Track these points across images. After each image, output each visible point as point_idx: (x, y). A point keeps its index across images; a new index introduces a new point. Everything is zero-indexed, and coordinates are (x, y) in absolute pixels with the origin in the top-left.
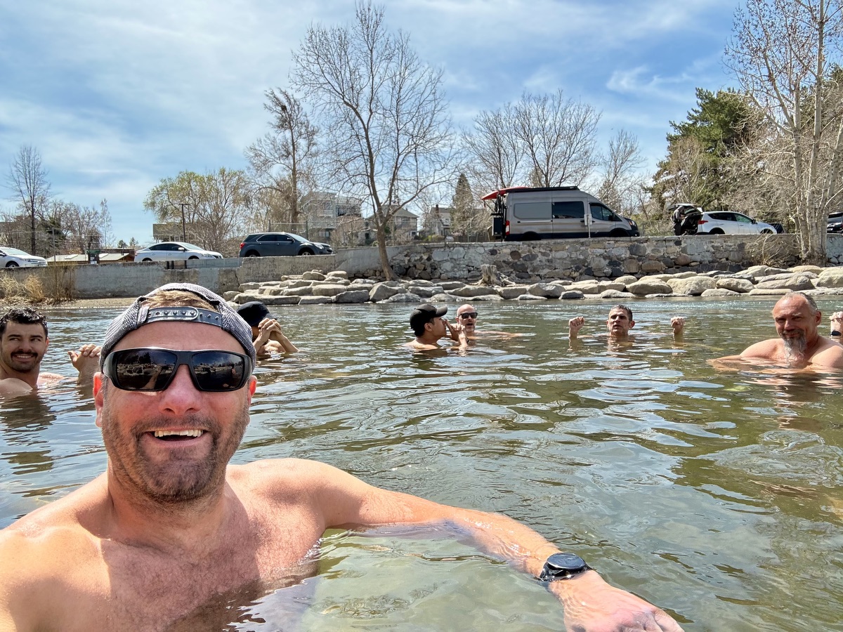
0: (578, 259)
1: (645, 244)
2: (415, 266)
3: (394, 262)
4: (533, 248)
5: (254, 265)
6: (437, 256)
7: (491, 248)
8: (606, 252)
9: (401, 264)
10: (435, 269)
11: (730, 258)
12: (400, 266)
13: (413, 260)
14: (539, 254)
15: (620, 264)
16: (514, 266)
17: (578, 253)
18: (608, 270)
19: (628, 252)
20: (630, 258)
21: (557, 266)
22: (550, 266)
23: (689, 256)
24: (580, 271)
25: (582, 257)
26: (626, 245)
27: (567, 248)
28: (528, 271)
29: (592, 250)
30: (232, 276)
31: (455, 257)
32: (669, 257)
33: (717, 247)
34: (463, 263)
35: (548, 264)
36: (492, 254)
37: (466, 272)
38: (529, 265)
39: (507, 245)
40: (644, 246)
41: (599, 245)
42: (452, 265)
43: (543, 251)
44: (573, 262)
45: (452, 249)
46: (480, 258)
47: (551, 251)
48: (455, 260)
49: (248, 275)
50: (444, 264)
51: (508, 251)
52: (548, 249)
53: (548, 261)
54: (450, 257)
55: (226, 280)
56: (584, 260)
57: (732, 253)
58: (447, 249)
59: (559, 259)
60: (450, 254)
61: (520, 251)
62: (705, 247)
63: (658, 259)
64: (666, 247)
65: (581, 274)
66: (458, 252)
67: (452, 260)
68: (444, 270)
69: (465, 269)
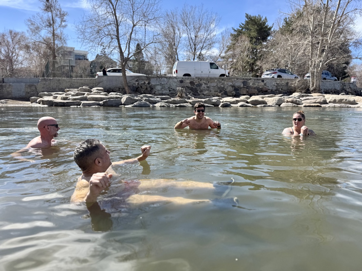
0: (221, 87)
1: (250, 81)
2: (141, 87)
3: (130, 84)
4: (201, 80)
5: (47, 82)
6: (153, 82)
7: (180, 79)
8: (233, 84)
9: (134, 85)
10: (152, 89)
11: (283, 89)
12: (133, 86)
13: (140, 83)
14: (203, 84)
15: (239, 90)
16: (191, 89)
17: (221, 84)
18: (234, 93)
19: (242, 84)
20: (243, 87)
21: (212, 90)
22: (208, 90)
23: (267, 87)
24: (222, 93)
25: (222, 86)
26: (241, 81)
27: (216, 81)
28: (198, 92)
29: (227, 83)
30: (33, 88)
31: (163, 83)
32: (259, 87)
33: (278, 83)
34: (167, 87)
35: (207, 89)
36: (181, 83)
37: (168, 91)
38: (199, 89)
39: (188, 78)
40: (249, 82)
41: (230, 81)
42: (161, 87)
43: (205, 82)
44: (219, 88)
45: (161, 79)
46: (175, 84)
47: (209, 82)
48: (162, 84)
49: (43, 88)
50: (157, 86)
51: (189, 81)
52: (208, 81)
53: (208, 87)
54: (160, 83)
55: (29, 90)
56: (224, 88)
57: (284, 86)
58: (158, 79)
59: (212, 86)
60: (160, 81)
61: (194, 82)
62: (273, 83)
63: (255, 88)
64: (258, 83)
65: (222, 94)
66: (164, 81)
67: (161, 85)
68: (157, 90)
69: (167, 90)
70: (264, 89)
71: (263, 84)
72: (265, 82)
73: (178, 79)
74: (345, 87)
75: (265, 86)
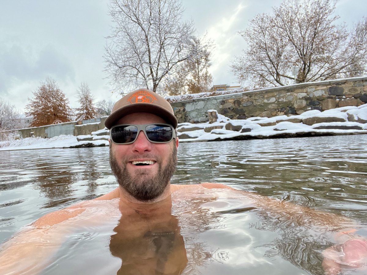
0: (284, 102)
1: (344, 86)
4: (250, 97)
6: (188, 108)
7: (221, 100)
8: (307, 95)
10: (187, 117)
14: (254, 102)
16: (236, 111)
19: (327, 93)
20: (329, 98)
22: (261, 109)
25: (287, 101)
26: (325, 87)
27: (276, 95)
29: (296, 94)
31: (199, 108)
34: (203, 111)
39: (232, 97)
41: (302, 90)
42: (197, 113)
43: (257, 98)
45: (197, 103)
46: (214, 107)
50: (192, 113)
51: (232, 101)
56: (289, 103)
60: (196, 106)
61: (240, 100)
63: (354, 97)
66: (201, 104)
67: (197, 110)
68: (192, 117)
69: (204, 116)
73: (218, 99)
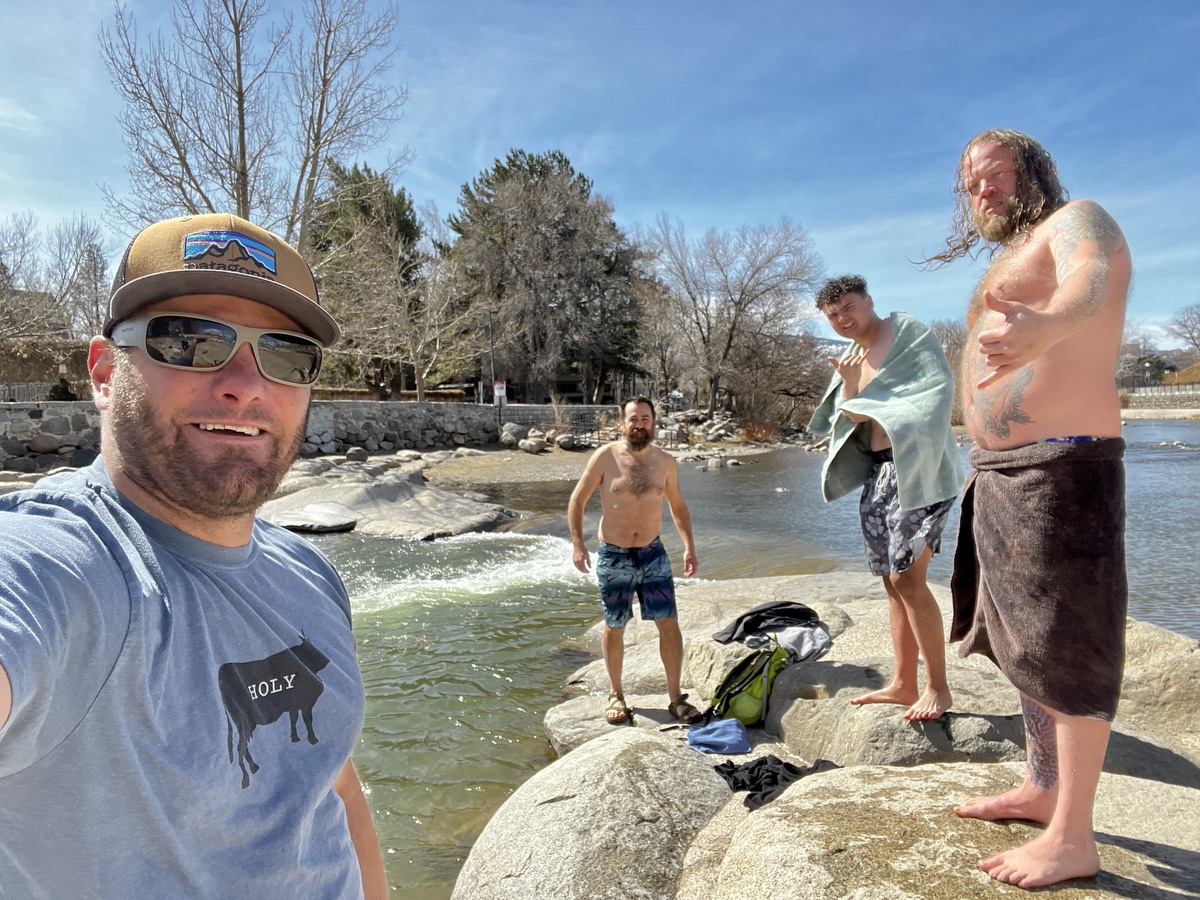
32: (14, 438)
64: (11, 421)
70: (42, 445)
71: (36, 426)
72: (46, 417)
74: (439, 419)
75: (47, 434)
